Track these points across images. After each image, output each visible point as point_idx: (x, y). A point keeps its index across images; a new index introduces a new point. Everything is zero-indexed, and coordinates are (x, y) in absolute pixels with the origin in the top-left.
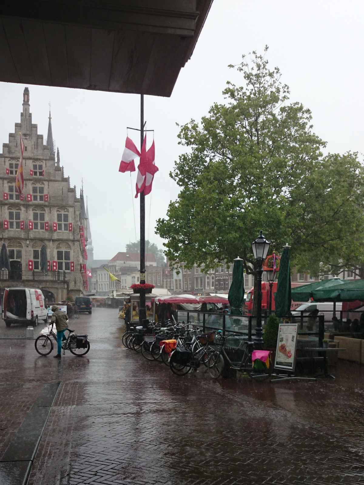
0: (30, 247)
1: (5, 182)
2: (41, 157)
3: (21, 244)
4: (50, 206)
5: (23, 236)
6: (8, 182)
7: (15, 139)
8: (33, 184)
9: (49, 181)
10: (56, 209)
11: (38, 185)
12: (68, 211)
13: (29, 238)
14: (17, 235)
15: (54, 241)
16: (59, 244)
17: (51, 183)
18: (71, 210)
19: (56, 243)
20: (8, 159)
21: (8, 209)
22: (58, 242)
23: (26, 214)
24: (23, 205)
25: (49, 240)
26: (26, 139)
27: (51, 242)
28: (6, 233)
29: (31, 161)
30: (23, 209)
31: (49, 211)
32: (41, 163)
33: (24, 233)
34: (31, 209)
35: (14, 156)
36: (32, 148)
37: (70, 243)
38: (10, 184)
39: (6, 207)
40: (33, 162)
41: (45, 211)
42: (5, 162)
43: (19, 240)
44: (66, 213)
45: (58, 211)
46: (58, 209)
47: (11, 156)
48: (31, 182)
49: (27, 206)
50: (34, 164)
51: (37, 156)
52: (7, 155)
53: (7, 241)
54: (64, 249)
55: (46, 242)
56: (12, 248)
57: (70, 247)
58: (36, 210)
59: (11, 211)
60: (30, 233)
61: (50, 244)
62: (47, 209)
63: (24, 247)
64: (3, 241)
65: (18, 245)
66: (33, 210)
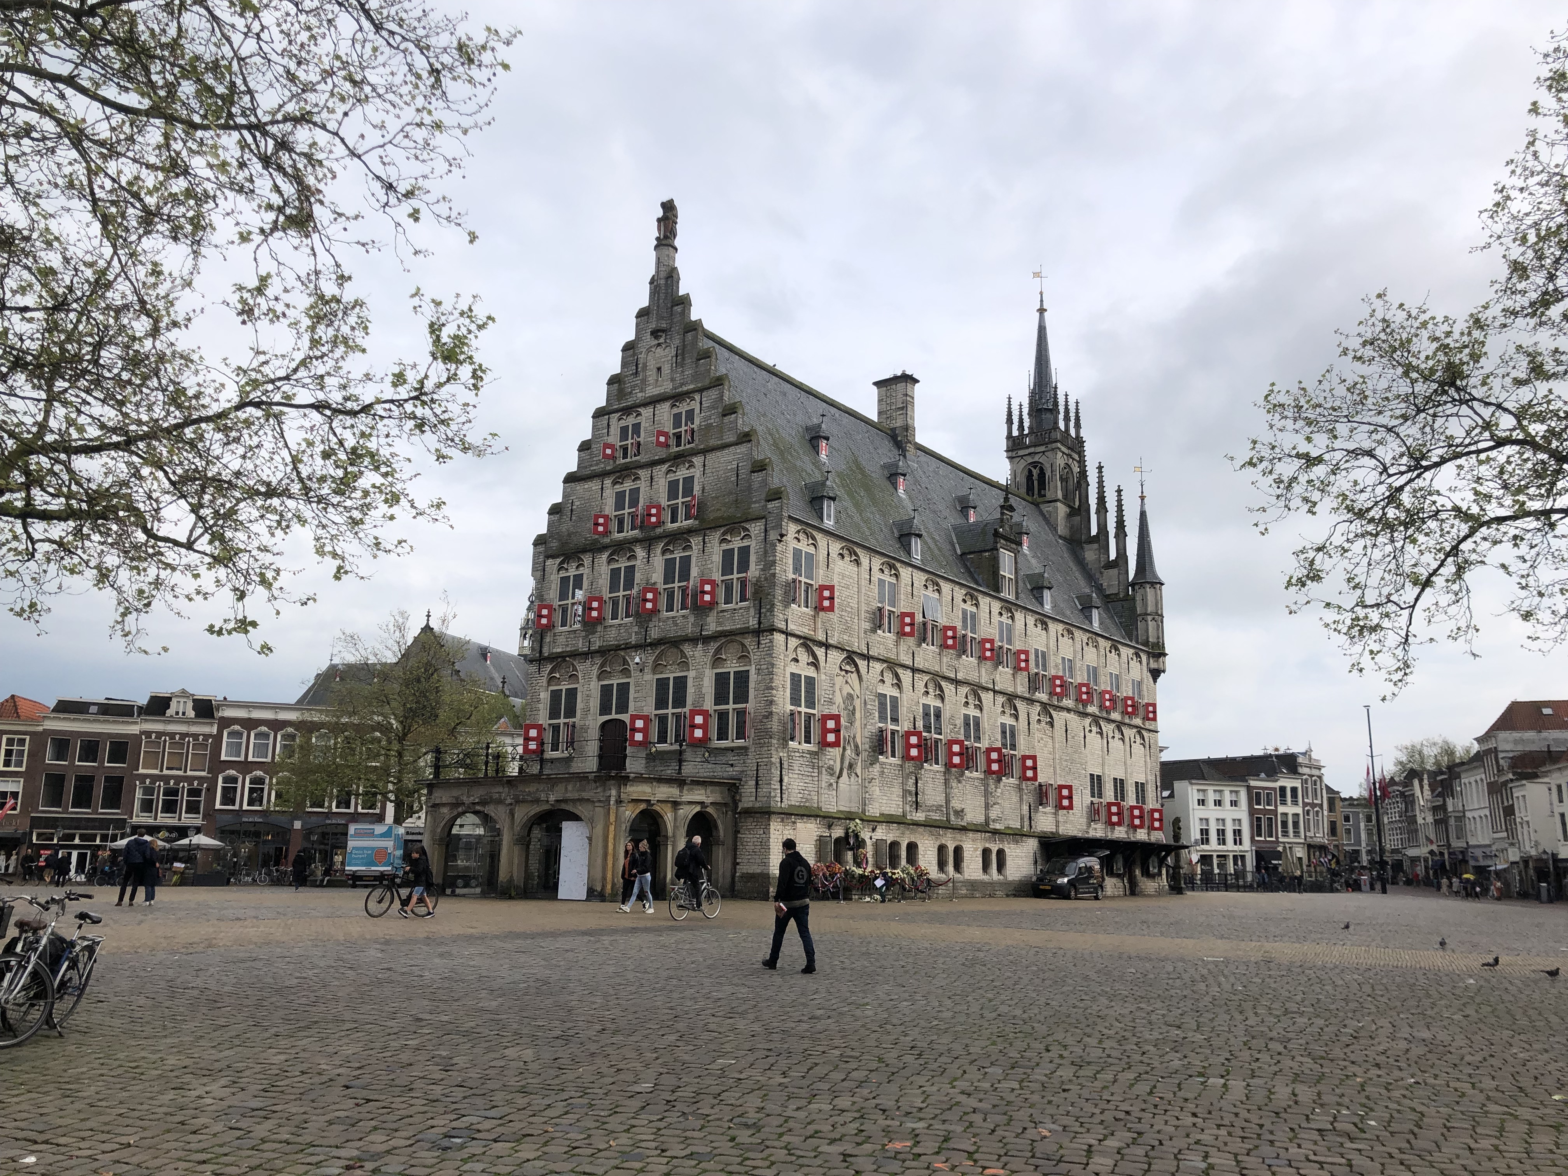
1: (608, 482)
2: (690, 386)
4: (704, 531)
5: (633, 640)
6: (614, 483)
8: (669, 471)
9: (705, 452)
10: (716, 535)
11: (682, 472)
12: (749, 536)
13: (648, 641)
15: (706, 640)
16: (718, 651)
17: (710, 457)
18: (756, 529)
19: (713, 646)
20: (619, 414)
21: (609, 562)
22: (716, 645)
23: (646, 568)
24: (641, 542)
25: (693, 642)
26: (659, 344)
27: (699, 647)
28: (598, 634)
29: (666, 405)
30: (640, 553)
31: (701, 547)
32: (691, 405)
33: (636, 629)
34: (659, 551)
35: (630, 401)
36: (672, 366)
37: (748, 642)
38: (618, 487)
39: (605, 556)
40: (674, 404)
41: (691, 547)
42: (610, 424)
43: (623, 653)
44: (746, 543)
45: (723, 541)
46: (724, 534)
47: (623, 404)
48: (665, 466)
49: (648, 544)
50: (675, 409)
51: (681, 383)
52: (618, 404)
53: (598, 661)
54: (732, 667)
55: (687, 648)
56: (609, 678)
57: (744, 657)
58: (672, 552)
59: (616, 565)
60: (651, 625)
61: (696, 653)
62: (695, 543)
63: (633, 673)
64: (588, 663)
65: (621, 668)
66: (664, 552)
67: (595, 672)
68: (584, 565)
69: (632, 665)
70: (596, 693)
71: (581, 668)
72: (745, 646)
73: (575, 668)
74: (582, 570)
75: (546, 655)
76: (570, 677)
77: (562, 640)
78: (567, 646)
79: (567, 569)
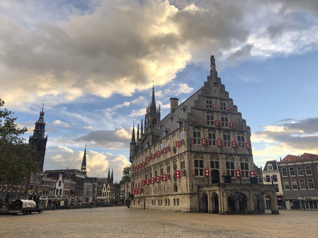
0: (224, 159)
1: (205, 112)
2: (225, 98)
3: (218, 156)
4: (234, 131)
5: (219, 151)
6: (207, 113)
7: (209, 85)
9: (230, 113)
10: (236, 132)
11: (224, 116)
12: (244, 135)
13: (223, 153)
14: (215, 150)
15: (238, 155)
16: (241, 158)
17: (232, 115)
18: (246, 133)
19: (240, 157)
20: (206, 97)
21: (208, 131)
22: (241, 156)
23: (220, 135)
24: (217, 129)
25: (235, 155)
26: (215, 86)
27: (237, 156)
28: (208, 148)
30: (217, 132)
31: (233, 134)
32: (225, 102)
33: (219, 149)
35: (209, 96)
36: (219, 92)
37: (248, 157)
38: (208, 114)
39: (207, 130)
40: (220, 101)
41: (230, 134)
42: (204, 99)
43: (216, 154)
45: (238, 134)
46: (238, 132)
47: (207, 96)
48: (221, 114)
49: (220, 130)
50: (221, 102)
51: (222, 97)
52: (205, 95)
53: (210, 155)
54: (244, 162)
56: (213, 159)
57: (247, 160)
58: (225, 133)
59: (210, 132)
60: (223, 149)
61: (236, 157)
62: (231, 133)
63: (220, 159)
64: (207, 155)
65: (216, 157)
66: (223, 133)
67: (209, 157)
68: (201, 130)
69: (220, 157)
70: (210, 162)
71: (205, 156)
72: (247, 158)
73: (202, 155)
74: (200, 131)
75: (193, 150)
76: (201, 157)
77: (196, 147)
78: (198, 149)
79: (195, 130)
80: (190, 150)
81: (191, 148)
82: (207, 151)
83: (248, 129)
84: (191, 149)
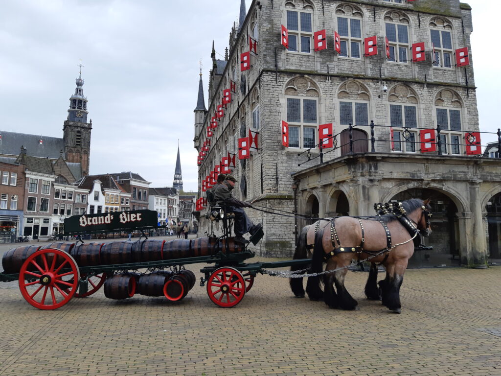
0: (384, 97)
3: (366, 89)
4: (420, 12)
5: (369, 73)
10: (429, 19)
12: (450, 27)
13: (383, 77)
14: (357, 70)
15: (431, 85)
16: (440, 94)
18: (456, 23)
19: (435, 91)
21: (338, 11)
22: (439, 90)
23: (374, 24)
24: (367, 5)
25: (421, 84)
27: (426, 88)
28: (335, 63)
30: (367, 13)
31: (417, 22)
33: (370, 66)
34: (382, 16)
37: (460, 92)
39: (333, 6)
41: (408, 22)
43: (361, 81)
44: (447, 30)
45: (431, 24)
46: (432, 19)
49: (374, 8)
53: (338, 83)
54: (448, 106)
55: (416, 87)
56: (348, 97)
57: (459, 102)
58: (391, 19)
59: (342, 16)
60: (383, 66)
61: (423, 93)
62: (412, 18)
63: (372, 97)
64: (328, 82)
65: (360, 92)
66: (386, 17)
67: (336, 90)
68: (312, 7)
69: (371, 91)
70: (338, 107)
71: (322, 85)
72: (457, 95)
73: (314, 84)
74: (309, 11)
75: (282, 69)
76: (308, 91)
77: (294, 60)
78: (301, 66)
79: (294, 6)
80: (272, 68)
81: (276, 61)
82: (331, 73)
83: (464, 12)
84: (276, 66)
